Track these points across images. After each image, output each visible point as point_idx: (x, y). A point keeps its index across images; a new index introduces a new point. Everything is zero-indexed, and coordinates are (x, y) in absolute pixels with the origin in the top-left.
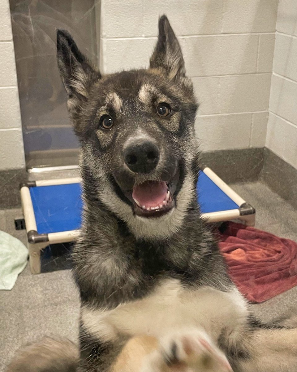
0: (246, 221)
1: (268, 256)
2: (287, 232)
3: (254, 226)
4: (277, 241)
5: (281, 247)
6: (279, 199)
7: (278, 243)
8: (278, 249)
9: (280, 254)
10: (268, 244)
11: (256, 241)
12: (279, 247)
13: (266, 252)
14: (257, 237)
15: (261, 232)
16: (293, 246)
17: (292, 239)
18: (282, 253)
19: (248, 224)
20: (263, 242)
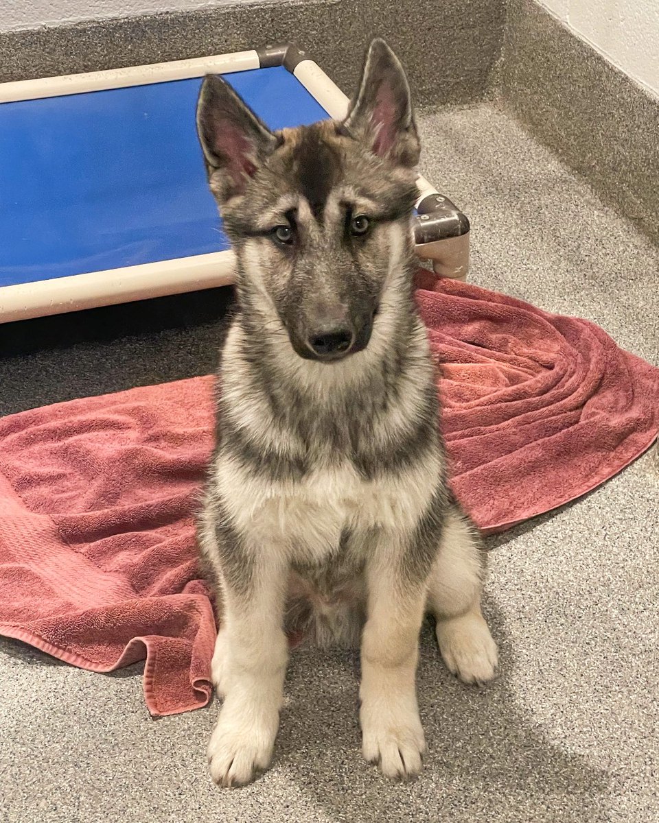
0: (436, 262)
1: (513, 379)
2: (577, 289)
3: (462, 275)
4: (543, 327)
5: (557, 347)
6: (554, 166)
7: (545, 333)
8: (546, 357)
9: (550, 373)
10: (512, 339)
11: (471, 329)
12: (550, 350)
13: (505, 366)
14: (474, 317)
15: (490, 297)
16: (595, 344)
17: (590, 318)
18: (557, 369)
19: (443, 270)
20: (495, 331)
